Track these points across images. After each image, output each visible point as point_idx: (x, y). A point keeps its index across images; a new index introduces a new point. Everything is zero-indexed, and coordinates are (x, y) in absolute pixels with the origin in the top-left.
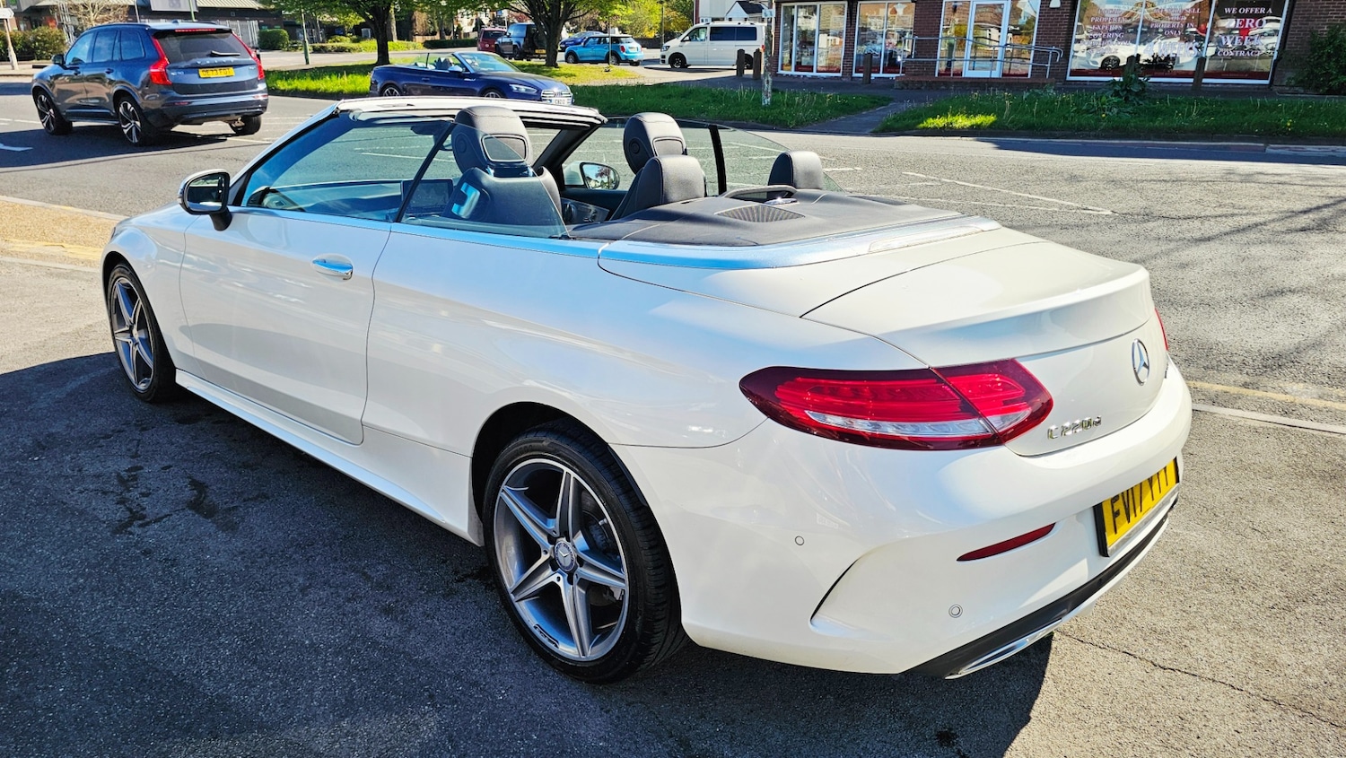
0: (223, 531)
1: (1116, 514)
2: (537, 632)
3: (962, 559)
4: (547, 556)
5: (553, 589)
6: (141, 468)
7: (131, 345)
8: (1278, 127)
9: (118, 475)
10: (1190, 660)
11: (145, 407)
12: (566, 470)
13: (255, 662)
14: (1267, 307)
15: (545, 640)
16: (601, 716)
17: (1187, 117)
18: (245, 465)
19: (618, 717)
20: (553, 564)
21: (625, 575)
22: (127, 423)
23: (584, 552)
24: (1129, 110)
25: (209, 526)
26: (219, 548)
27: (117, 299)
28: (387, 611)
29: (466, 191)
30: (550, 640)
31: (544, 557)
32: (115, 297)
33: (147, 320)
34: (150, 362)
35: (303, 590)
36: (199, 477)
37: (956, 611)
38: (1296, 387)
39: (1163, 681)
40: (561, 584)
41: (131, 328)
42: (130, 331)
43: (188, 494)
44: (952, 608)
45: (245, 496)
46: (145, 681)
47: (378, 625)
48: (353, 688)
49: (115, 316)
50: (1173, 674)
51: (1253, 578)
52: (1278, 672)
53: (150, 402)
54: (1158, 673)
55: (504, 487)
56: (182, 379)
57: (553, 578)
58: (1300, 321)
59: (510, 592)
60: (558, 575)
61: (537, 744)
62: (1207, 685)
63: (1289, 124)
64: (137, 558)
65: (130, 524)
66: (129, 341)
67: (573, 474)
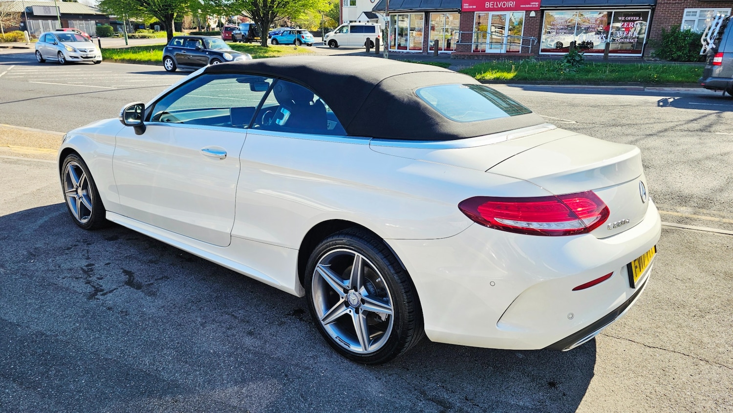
0: (149, 296)
1: (636, 267)
2: (337, 340)
3: (574, 290)
4: (344, 300)
5: (347, 317)
6: (93, 265)
7: (77, 199)
8: (650, 78)
9: (82, 269)
10: (661, 343)
12: (357, 254)
13: (186, 362)
14: (661, 169)
15: (342, 344)
16: (377, 381)
17: (604, 73)
18: (151, 262)
20: (347, 304)
21: (392, 308)
22: (78, 241)
23: (366, 296)
24: (574, 69)
25: (140, 293)
26: (151, 306)
27: (68, 174)
28: (250, 333)
30: (345, 344)
31: (341, 301)
32: (67, 172)
33: (90, 184)
34: (90, 208)
35: (203, 324)
36: (127, 268)
37: (571, 316)
38: (682, 209)
39: (651, 353)
40: (352, 314)
41: (77, 189)
42: (76, 191)
43: (124, 278)
44: (569, 314)
45: (156, 277)
46: (129, 375)
47: (248, 341)
48: (243, 373)
49: (66, 183)
50: (655, 349)
51: (682, 302)
52: (704, 347)
53: (88, 230)
54: (648, 349)
55: (318, 264)
56: (109, 216)
57: (347, 311)
58: (679, 176)
59: (321, 320)
60: (350, 309)
61: (348, 396)
62: (672, 354)
63: (655, 77)
64: (105, 312)
65: (96, 294)
66: (75, 196)
67: (361, 256)
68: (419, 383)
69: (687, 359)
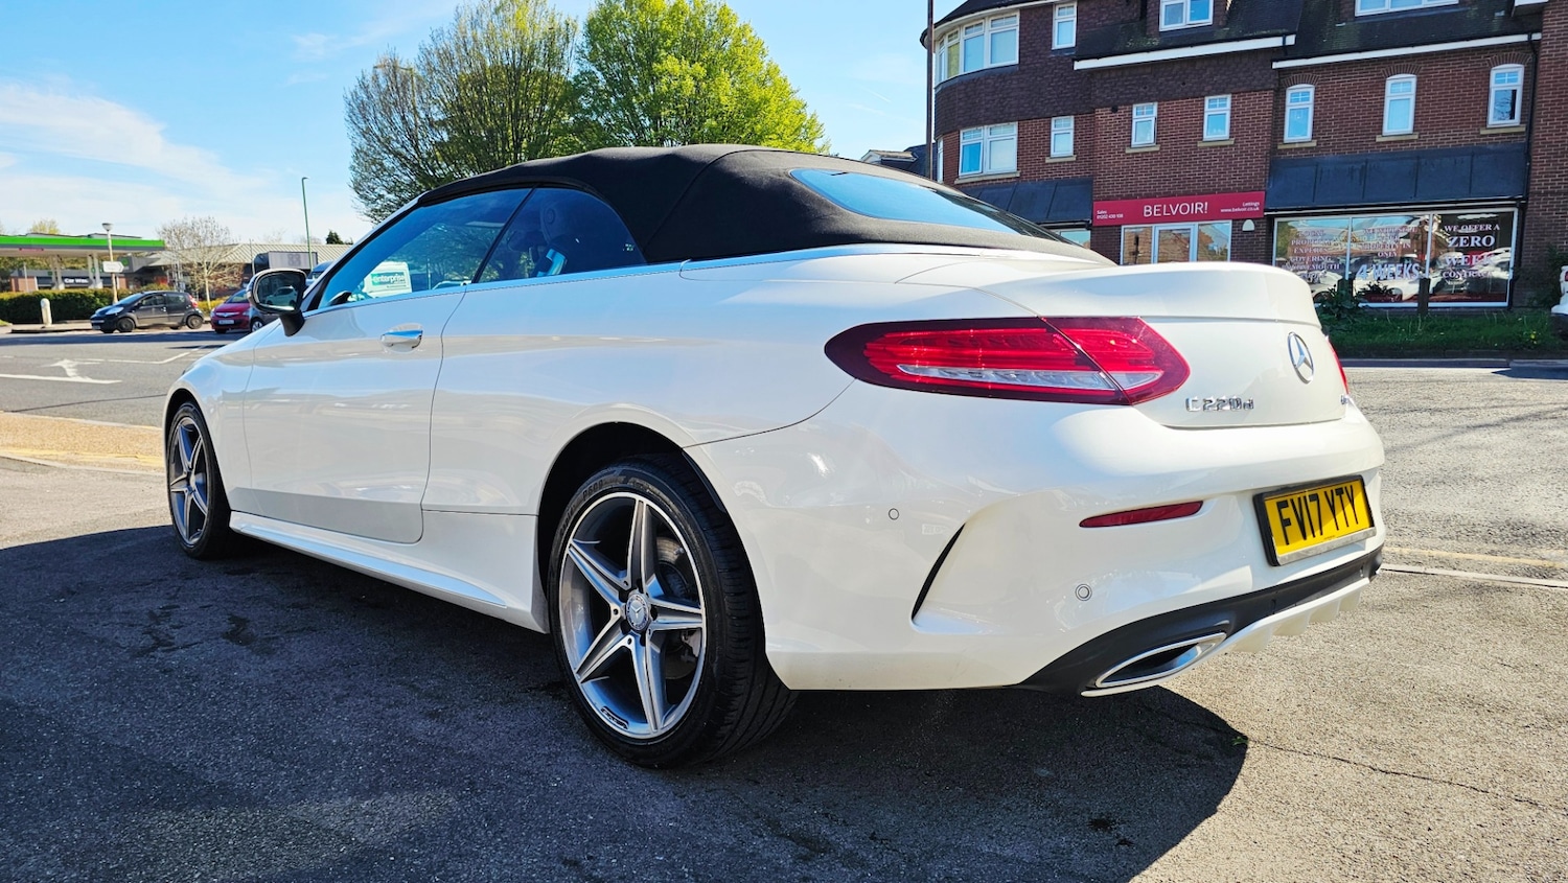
0: (258, 655)
1: (1286, 523)
2: (604, 716)
3: (1087, 523)
4: (618, 616)
5: (624, 655)
6: (178, 607)
7: (186, 495)
8: (1520, 340)
9: (151, 612)
10: (1419, 766)
11: (194, 563)
12: (638, 498)
13: (270, 756)
14: (1515, 483)
15: (612, 723)
16: (674, 800)
17: (1412, 332)
18: (294, 606)
19: (694, 802)
20: (625, 626)
21: (702, 611)
22: (171, 575)
23: (659, 597)
24: (1343, 327)
25: (244, 652)
26: (250, 668)
27: (177, 447)
28: (433, 715)
29: (553, 256)
30: (619, 724)
31: (614, 618)
32: (176, 443)
33: (208, 463)
34: (204, 508)
35: (339, 699)
36: (240, 614)
37: (1084, 592)
38: (1554, 553)
40: (632, 647)
41: (189, 474)
42: (187, 479)
43: (226, 627)
44: (1080, 587)
45: (289, 628)
46: (139, 771)
47: (421, 726)
48: (381, 777)
49: (173, 466)
50: (1397, 777)
51: (1502, 703)
52: (1534, 778)
53: (196, 558)
54: (1377, 777)
55: (571, 541)
56: (237, 522)
57: (624, 642)
58: (1556, 494)
59: (575, 672)
60: (629, 637)
61: (592, 823)
62: (1441, 787)
63: (1533, 337)
64: (155, 676)
65: (154, 648)
66: (185, 489)
67: (646, 501)
68: (772, 806)
69: (1480, 798)
